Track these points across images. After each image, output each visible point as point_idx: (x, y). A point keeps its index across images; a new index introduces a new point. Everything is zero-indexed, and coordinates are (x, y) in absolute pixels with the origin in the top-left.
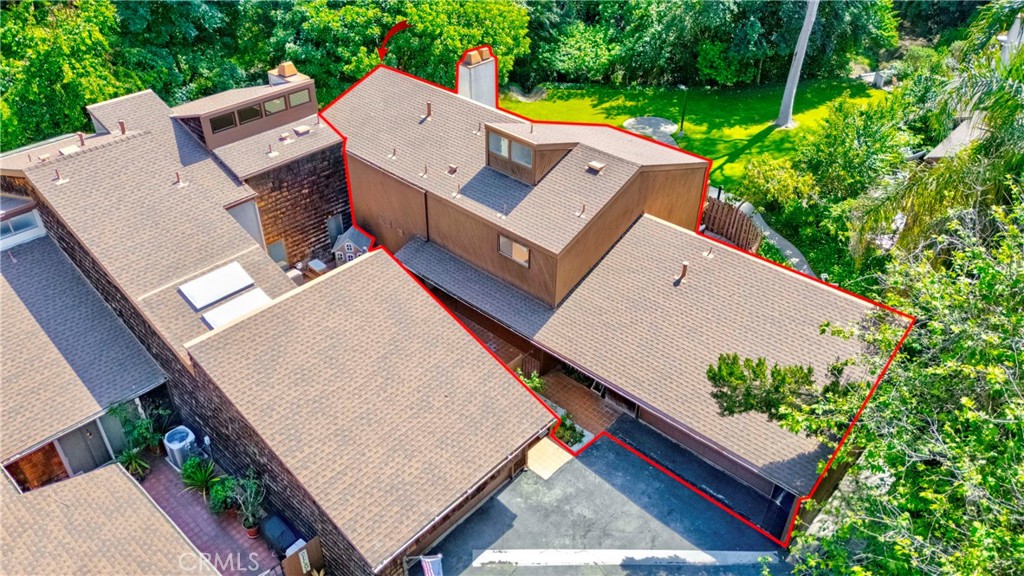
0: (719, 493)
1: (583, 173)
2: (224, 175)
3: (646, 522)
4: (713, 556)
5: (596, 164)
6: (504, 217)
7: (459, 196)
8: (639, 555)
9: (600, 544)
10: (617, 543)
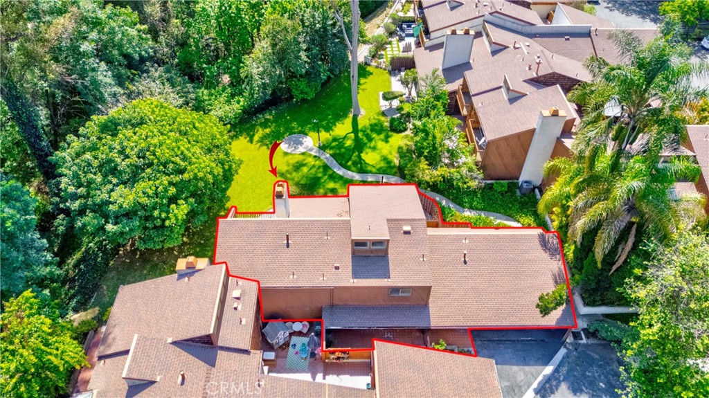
0: (527, 337)
1: (403, 236)
2: (236, 354)
3: (523, 370)
4: (551, 365)
5: (407, 228)
6: (389, 280)
7: (355, 280)
8: (535, 385)
9: (522, 392)
10: (526, 387)
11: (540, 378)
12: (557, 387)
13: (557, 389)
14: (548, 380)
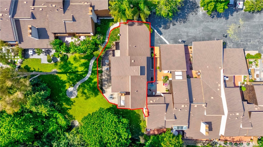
5: (133, 61)
10: (160, 37)
11: (158, 33)
12: (159, 30)
13: (160, 30)
14: (158, 31)
